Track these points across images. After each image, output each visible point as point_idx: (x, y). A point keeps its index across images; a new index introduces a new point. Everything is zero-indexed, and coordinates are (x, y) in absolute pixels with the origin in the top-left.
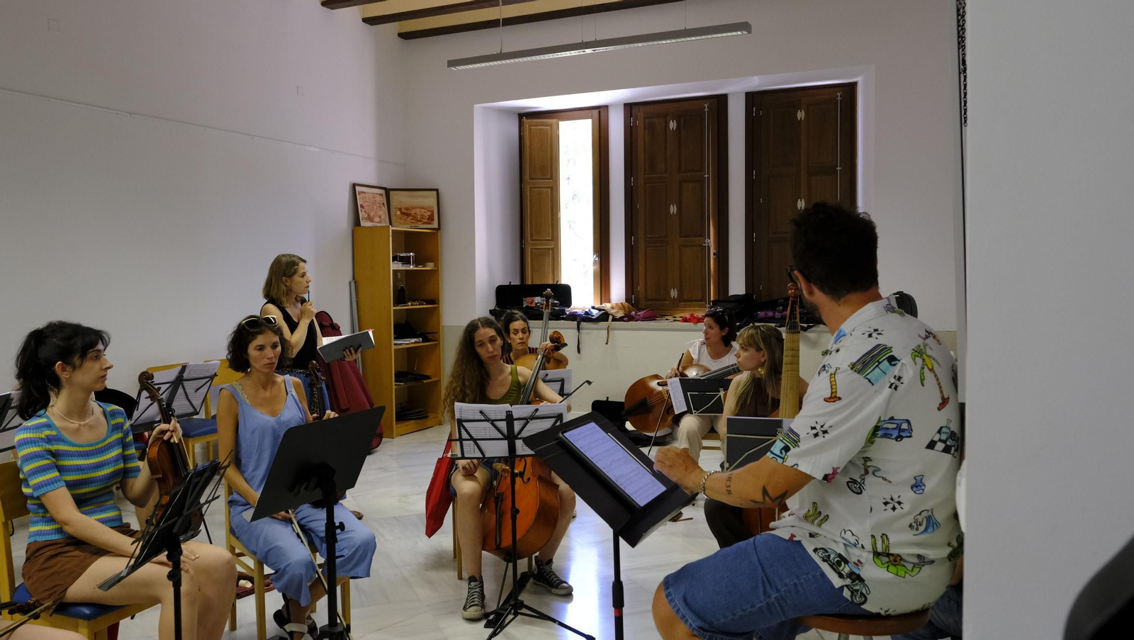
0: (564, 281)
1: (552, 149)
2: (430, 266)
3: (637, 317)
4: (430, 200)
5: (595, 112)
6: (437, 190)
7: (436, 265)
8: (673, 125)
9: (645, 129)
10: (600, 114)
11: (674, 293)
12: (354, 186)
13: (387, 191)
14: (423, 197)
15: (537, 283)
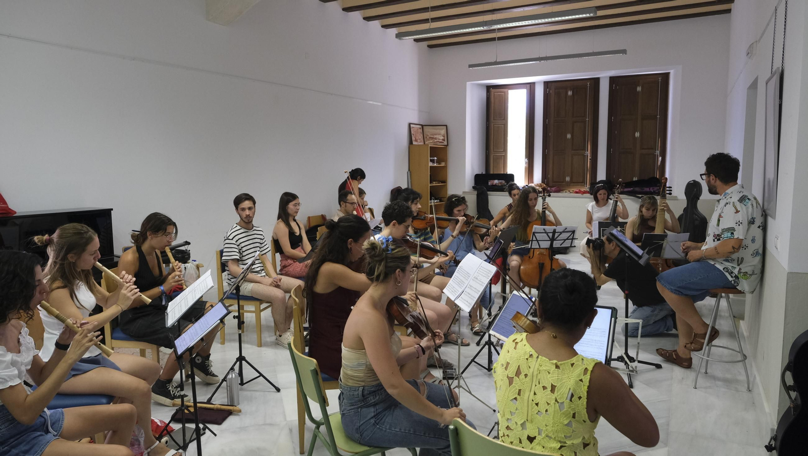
0: (509, 172)
1: (505, 105)
2: (443, 164)
3: (551, 191)
4: (443, 132)
5: (528, 85)
6: (446, 126)
7: (446, 164)
8: (570, 93)
9: (555, 94)
10: (531, 87)
11: (568, 179)
12: (410, 124)
13: (422, 126)
14: (439, 129)
15: (496, 173)
